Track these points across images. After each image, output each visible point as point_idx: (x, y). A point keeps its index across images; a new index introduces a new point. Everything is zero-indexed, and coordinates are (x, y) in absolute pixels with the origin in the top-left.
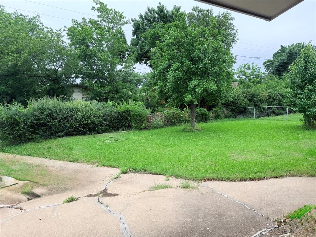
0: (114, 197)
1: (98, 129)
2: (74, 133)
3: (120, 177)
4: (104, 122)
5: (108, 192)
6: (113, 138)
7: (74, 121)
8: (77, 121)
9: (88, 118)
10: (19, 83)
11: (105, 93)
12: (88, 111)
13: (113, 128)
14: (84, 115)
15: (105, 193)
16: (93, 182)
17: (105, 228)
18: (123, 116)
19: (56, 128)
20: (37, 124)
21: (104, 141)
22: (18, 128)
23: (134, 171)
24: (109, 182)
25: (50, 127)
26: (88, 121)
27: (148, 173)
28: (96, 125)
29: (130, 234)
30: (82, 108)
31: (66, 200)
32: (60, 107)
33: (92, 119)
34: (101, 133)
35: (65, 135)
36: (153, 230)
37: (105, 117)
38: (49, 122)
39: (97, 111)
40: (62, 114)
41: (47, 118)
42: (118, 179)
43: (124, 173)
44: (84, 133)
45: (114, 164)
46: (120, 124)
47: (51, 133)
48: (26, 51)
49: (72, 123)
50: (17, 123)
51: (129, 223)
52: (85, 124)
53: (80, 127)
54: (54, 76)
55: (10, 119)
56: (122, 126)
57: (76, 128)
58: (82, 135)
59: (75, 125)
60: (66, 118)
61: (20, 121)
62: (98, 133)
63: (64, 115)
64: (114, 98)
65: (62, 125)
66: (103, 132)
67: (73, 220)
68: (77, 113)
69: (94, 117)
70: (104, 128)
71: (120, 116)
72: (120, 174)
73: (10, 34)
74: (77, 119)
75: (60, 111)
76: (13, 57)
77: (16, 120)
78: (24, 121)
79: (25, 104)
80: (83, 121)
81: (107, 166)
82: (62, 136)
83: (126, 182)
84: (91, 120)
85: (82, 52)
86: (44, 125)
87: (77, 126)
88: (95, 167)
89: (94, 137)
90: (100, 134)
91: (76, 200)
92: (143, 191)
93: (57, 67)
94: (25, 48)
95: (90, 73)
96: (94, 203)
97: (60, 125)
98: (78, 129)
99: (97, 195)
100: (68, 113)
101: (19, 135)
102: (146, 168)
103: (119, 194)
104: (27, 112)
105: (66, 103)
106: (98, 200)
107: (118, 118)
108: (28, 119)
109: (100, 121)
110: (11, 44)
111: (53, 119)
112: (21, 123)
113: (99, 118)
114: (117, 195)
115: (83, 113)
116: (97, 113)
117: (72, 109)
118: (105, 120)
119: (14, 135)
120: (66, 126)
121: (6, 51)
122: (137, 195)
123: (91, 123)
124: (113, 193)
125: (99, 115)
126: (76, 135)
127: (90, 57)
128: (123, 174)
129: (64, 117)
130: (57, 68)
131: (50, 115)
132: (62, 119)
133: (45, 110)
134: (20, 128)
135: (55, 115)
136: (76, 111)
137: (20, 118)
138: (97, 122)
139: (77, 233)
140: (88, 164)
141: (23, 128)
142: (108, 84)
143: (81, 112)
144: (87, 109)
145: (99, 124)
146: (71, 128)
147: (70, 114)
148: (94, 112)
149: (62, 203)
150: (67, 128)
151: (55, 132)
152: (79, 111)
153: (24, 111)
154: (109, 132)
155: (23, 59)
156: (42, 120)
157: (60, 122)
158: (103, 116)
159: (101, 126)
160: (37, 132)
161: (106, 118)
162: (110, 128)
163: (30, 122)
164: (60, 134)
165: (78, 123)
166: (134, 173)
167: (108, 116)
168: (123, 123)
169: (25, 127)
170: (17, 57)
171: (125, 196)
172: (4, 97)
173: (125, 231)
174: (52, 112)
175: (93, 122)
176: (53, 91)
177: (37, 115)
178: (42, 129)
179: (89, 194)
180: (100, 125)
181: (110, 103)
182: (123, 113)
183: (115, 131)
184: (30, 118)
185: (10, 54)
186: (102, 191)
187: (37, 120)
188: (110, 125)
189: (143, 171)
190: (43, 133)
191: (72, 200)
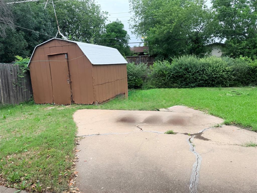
0: (204, 141)
1: (225, 83)
2: (204, 85)
3: (221, 127)
4: (233, 77)
5: (202, 135)
6: (235, 92)
7: (205, 75)
8: (208, 75)
9: (217, 73)
10: (170, 46)
11: (240, 49)
12: (218, 66)
13: (242, 83)
14: (214, 70)
15: (199, 136)
16: (194, 125)
17: (182, 160)
18: (254, 72)
19: (190, 80)
20: (177, 76)
21: (226, 94)
22: (164, 78)
23: (239, 125)
24: (208, 128)
25: (186, 79)
26: (217, 75)
27: (253, 131)
28: (224, 79)
29: (197, 173)
30: (213, 63)
31: (167, 132)
32: (195, 63)
33: (221, 74)
34: (228, 87)
35: (197, 86)
36: (221, 179)
37: (234, 72)
38: (185, 75)
39: (227, 66)
40: (195, 69)
41: (184, 71)
42: (218, 128)
43: (227, 124)
44: (213, 86)
45: (221, 115)
46: (250, 79)
47: (186, 83)
48: (176, 20)
49: (203, 76)
50: (164, 75)
51: (203, 164)
52: (214, 78)
53: (210, 80)
54: (194, 38)
55: (160, 72)
56: (253, 81)
57: (206, 80)
58: (211, 87)
59: (205, 78)
60: (198, 72)
61: (166, 73)
62: (226, 86)
63: (197, 69)
64: (250, 53)
65: (195, 78)
66: (231, 86)
67: (164, 146)
68: (208, 67)
69: (223, 71)
70: (232, 83)
71: (252, 71)
72: (223, 124)
73: (167, 9)
74: (208, 73)
75: (195, 66)
76: (167, 26)
77: (163, 73)
78: (168, 74)
79: (170, 61)
80: (213, 75)
81: (215, 115)
82: (194, 87)
83: (224, 132)
84: (219, 75)
85: (222, 12)
86: (181, 76)
87: (207, 79)
88: (204, 114)
89: (220, 90)
90: (226, 88)
91: (174, 134)
92: (235, 145)
93: (198, 29)
94: (175, 18)
95: (227, 31)
96: (186, 140)
97: (193, 77)
98: (208, 82)
99: (191, 135)
100: (200, 67)
101: (165, 83)
102: (252, 125)
103: (210, 140)
104: (171, 67)
105: (201, 59)
106: (190, 139)
107: (249, 73)
108: (171, 72)
109: (228, 76)
110: (167, 17)
111: (188, 72)
112: (166, 75)
113: (228, 73)
114: (208, 140)
115: (213, 68)
116: (227, 68)
117: (205, 64)
118: (234, 75)
119: (162, 83)
120: (198, 78)
121: (164, 23)
122: (226, 146)
123: (219, 77)
124: (205, 137)
125: (228, 70)
126: (206, 86)
127: (230, 15)
128: (225, 125)
129: (197, 71)
130: (198, 31)
131: (186, 69)
132: (195, 73)
133: (183, 65)
134: (165, 78)
135: (190, 69)
136: (207, 66)
137: (166, 71)
138: (226, 76)
139: (161, 155)
140: (200, 110)
141: (168, 78)
142: (246, 39)
143: (211, 67)
144: (218, 64)
145: (228, 78)
146: (202, 81)
147: (202, 68)
148: (224, 67)
149: (164, 133)
150: (198, 80)
151: (189, 82)
152: (210, 67)
153: (169, 66)
154: (238, 86)
155: (173, 27)
156: (180, 73)
157: (193, 74)
158: (233, 71)
159: (230, 80)
160: (176, 82)
161: (236, 72)
162: (239, 82)
163: (172, 75)
164: (193, 85)
165: (208, 76)
166: (238, 127)
167: (238, 70)
168: (254, 78)
169: (169, 78)
170: (170, 26)
171: (215, 143)
172: (161, 57)
173: (195, 169)
174: (188, 67)
175: (222, 76)
176: (194, 50)
177: (177, 69)
178: (180, 80)
179: (186, 133)
180: (228, 80)
181: (242, 58)
182: (255, 68)
183: (244, 86)
184: (173, 71)
185: (165, 24)
186: (197, 133)
187: (177, 73)
188: (239, 80)
189: (248, 127)
190: (180, 83)
191: (171, 133)
